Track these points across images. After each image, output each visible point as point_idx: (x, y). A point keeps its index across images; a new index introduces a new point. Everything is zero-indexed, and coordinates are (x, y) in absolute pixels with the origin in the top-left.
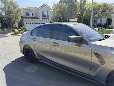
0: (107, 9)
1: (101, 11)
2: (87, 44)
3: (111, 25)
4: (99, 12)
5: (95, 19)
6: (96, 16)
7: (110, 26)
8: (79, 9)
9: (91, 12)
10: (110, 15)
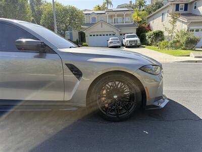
0: (77, 17)
1: (68, 19)
2: (54, 52)
3: (85, 42)
4: (65, 19)
5: (62, 31)
6: (63, 26)
7: (84, 44)
8: (31, 11)
9: (53, 18)
10: (82, 26)
